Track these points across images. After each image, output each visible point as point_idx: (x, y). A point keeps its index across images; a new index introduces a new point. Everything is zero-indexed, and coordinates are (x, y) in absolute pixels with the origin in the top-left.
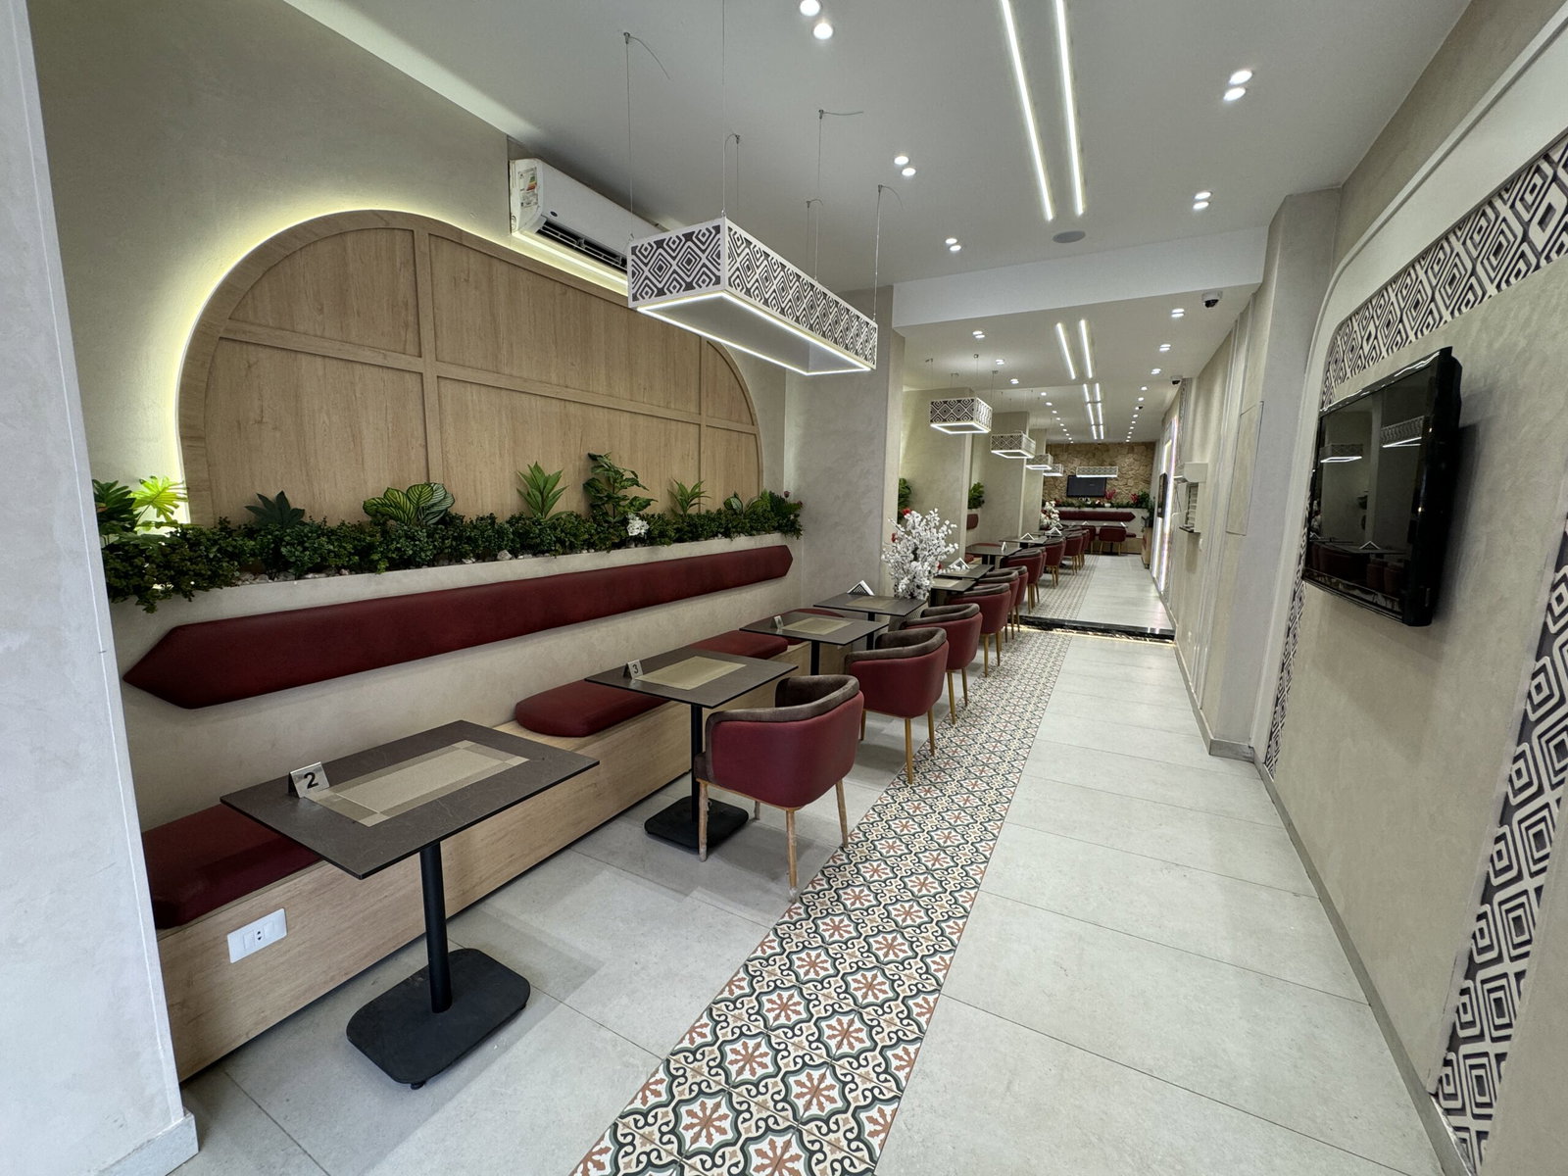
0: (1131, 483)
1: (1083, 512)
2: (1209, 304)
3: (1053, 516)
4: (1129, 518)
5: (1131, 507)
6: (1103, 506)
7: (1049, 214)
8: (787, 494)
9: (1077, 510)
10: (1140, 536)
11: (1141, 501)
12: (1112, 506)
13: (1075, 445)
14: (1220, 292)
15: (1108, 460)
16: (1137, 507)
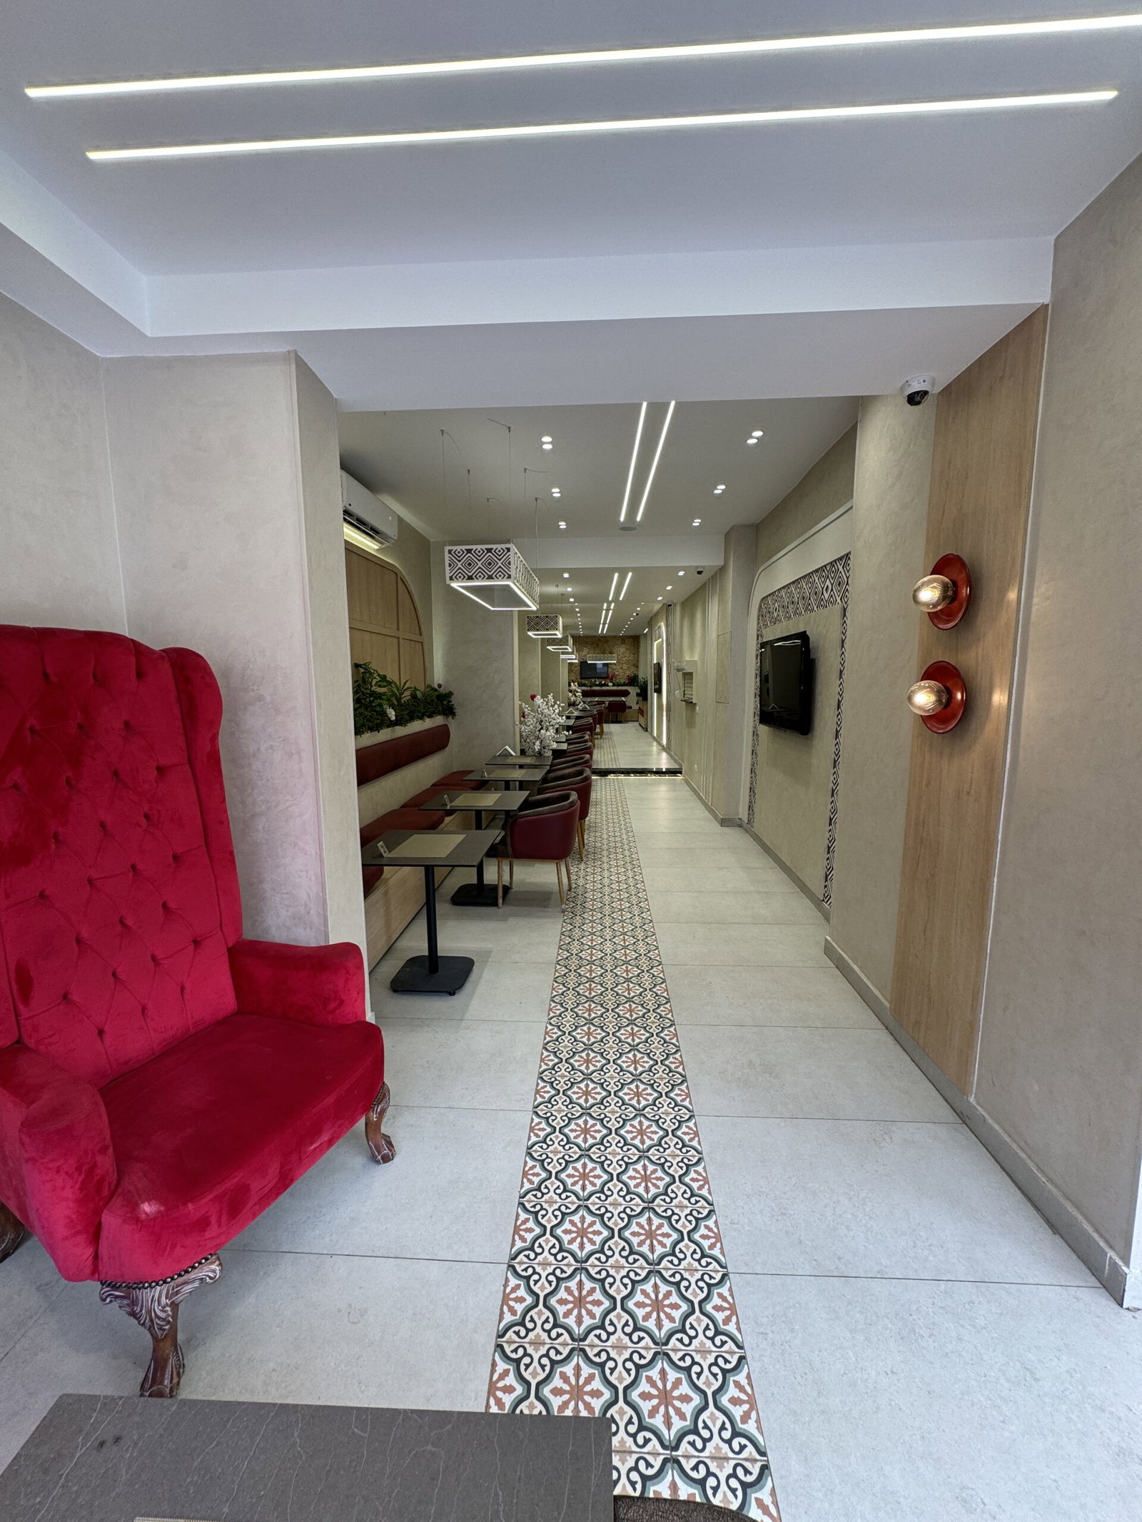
0: (625, 667)
1: (594, 691)
2: (699, 573)
3: (577, 694)
4: (626, 693)
5: (627, 685)
6: (608, 686)
7: (622, 519)
8: (440, 686)
9: (589, 688)
10: (635, 707)
11: (633, 681)
12: (613, 686)
13: (584, 636)
14: (704, 567)
15: (608, 649)
16: (631, 685)
